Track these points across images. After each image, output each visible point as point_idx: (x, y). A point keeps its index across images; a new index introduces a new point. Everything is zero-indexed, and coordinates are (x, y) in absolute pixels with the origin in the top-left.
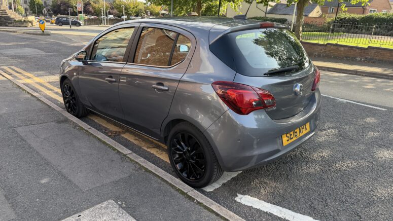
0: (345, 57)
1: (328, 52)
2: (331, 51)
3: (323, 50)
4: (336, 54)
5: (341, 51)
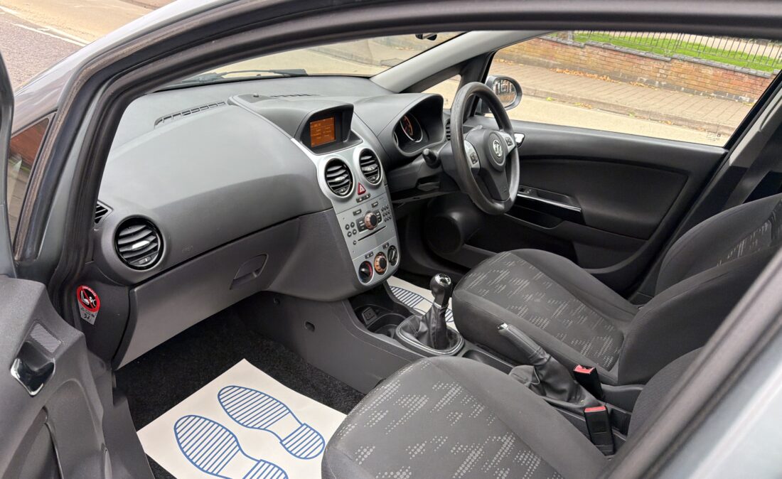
0: (715, 93)
1: (673, 78)
2: (682, 76)
3: (663, 72)
4: (695, 83)
5: (706, 77)
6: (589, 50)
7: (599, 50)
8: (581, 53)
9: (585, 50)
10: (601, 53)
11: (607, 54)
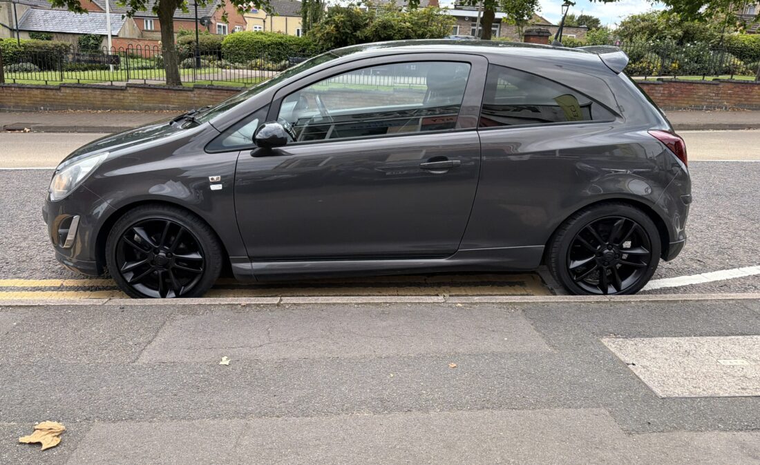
6: (198, 92)
7: (205, 90)
8: (192, 95)
9: (195, 92)
10: (208, 93)
11: (213, 93)
